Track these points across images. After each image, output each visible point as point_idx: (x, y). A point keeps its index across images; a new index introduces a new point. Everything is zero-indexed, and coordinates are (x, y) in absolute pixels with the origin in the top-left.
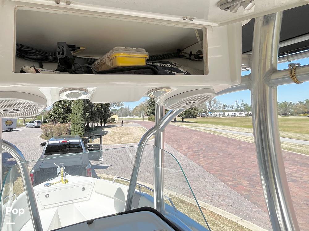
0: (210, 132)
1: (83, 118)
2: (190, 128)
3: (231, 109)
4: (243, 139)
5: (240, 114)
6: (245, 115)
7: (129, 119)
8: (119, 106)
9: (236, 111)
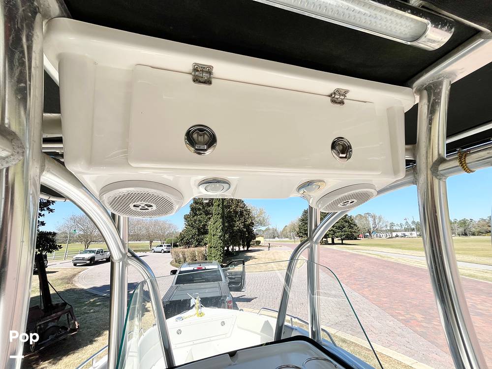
0: (376, 257)
1: (221, 240)
2: (351, 251)
3: (399, 228)
4: (415, 264)
5: (411, 234)
6: (418, 235)
7: (277, 241)
8: (264, 225)
9: (406, 231)
